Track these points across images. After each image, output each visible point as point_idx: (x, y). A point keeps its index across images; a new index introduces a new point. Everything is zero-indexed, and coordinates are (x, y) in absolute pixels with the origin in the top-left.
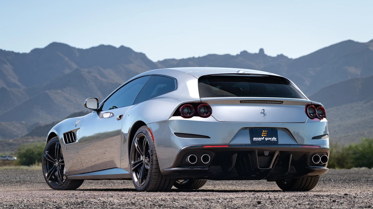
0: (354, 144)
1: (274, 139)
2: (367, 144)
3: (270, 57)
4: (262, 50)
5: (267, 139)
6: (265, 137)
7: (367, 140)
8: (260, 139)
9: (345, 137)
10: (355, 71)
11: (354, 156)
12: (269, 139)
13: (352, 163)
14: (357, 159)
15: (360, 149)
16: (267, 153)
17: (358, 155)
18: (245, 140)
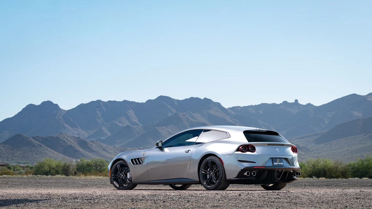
0: (352, 163)
1: (282, 163)
2: (360, 163)
3: (302, 105)
4: (296, 101)
5: (279, 164)
6: (279, 163)
7: (360, 160)
8: (276, 164)
9: (351, 157)
10: (358, 114)
11: (352, 170)
12: (280, 163)
13: (351, 175)
14: (354, 172)
15: (356, 166)
16: (280, 171)
17: (355, 170)
18: (270, 164)
